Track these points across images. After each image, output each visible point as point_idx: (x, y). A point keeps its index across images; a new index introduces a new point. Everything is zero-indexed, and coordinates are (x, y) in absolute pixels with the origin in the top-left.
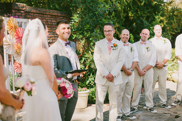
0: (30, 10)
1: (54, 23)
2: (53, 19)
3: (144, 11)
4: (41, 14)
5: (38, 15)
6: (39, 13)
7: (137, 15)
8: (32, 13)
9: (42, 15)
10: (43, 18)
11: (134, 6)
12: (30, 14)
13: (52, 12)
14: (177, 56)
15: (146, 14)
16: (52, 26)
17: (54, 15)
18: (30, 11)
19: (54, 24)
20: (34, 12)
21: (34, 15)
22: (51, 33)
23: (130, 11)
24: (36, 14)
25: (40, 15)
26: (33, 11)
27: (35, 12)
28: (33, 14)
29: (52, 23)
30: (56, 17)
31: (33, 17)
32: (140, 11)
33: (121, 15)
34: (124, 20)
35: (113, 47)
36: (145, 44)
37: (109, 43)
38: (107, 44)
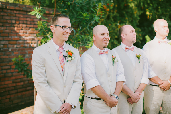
0: (4, 5)
3: (166, 8)
4: (23, 11)
5: (18, 12)
6: (19, 10)
7: (158, 13)
8: (8, 9)
9: (25, 13)
10: (26, 16)
11: (154, 3)
12: (5, 10)
15: (169, 12)
18: (4, 7)
20: (11, 8)
21: (11, 13)
23: (147, 8)
24: (15, 12)
25: (20, 12)
26: (8, 7)
27: (13, 9)
28: (9, 11)
31: (9, 15)
32: (161, 8)
33: (135, 13)
34: (139, 18)
35: (66, 57)
36: (133, 50)
37: (60, 50)
38: (57, 51)
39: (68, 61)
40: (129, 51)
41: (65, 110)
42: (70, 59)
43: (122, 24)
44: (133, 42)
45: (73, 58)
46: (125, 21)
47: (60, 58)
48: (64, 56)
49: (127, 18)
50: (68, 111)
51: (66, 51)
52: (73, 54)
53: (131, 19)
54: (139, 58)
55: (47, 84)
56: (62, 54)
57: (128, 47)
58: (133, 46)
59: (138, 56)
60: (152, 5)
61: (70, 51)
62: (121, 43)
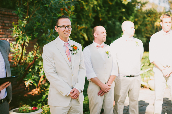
1: (8, 23)
2: (6, 19)
13: (4, 11)
14: (153, 62)
16: (5, 27)
17: (7, 15)
19: (7, 25)
22: (4, 36)
29: (5, 23)
30: (11, 17)
33: (90, 15)
34: (93, 20)
35: (72, 50)
36: (103, 47)
37: (66, 45)
38: (63, 46)
39: (73, 54)
40: (100, 48)
41: (75, 94)
42: (75, 52)
43: (81, 25)
44: (103, 41)
45: (78, 51)
46: (82, 23)
47: (67, 52)
48: (70, 50)
49: (83, 20)
50: (78, 95)
51: (72, 46)
52: (77, 47)
53: (86, 20)
54: (108, 53)
55: (56, 74)
56: (68, 48)
57: (99, 45)
58: (103, 44)
59: (107, 52)
60: (103, 8)
61: (75, 46)
62: (94, 41)
